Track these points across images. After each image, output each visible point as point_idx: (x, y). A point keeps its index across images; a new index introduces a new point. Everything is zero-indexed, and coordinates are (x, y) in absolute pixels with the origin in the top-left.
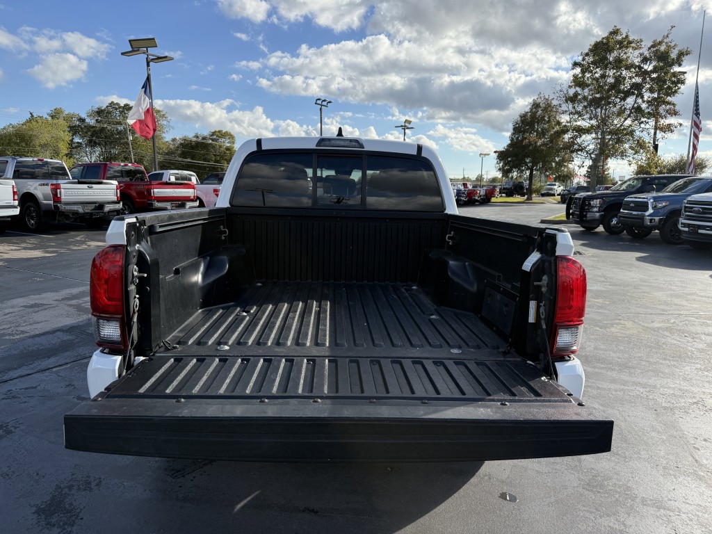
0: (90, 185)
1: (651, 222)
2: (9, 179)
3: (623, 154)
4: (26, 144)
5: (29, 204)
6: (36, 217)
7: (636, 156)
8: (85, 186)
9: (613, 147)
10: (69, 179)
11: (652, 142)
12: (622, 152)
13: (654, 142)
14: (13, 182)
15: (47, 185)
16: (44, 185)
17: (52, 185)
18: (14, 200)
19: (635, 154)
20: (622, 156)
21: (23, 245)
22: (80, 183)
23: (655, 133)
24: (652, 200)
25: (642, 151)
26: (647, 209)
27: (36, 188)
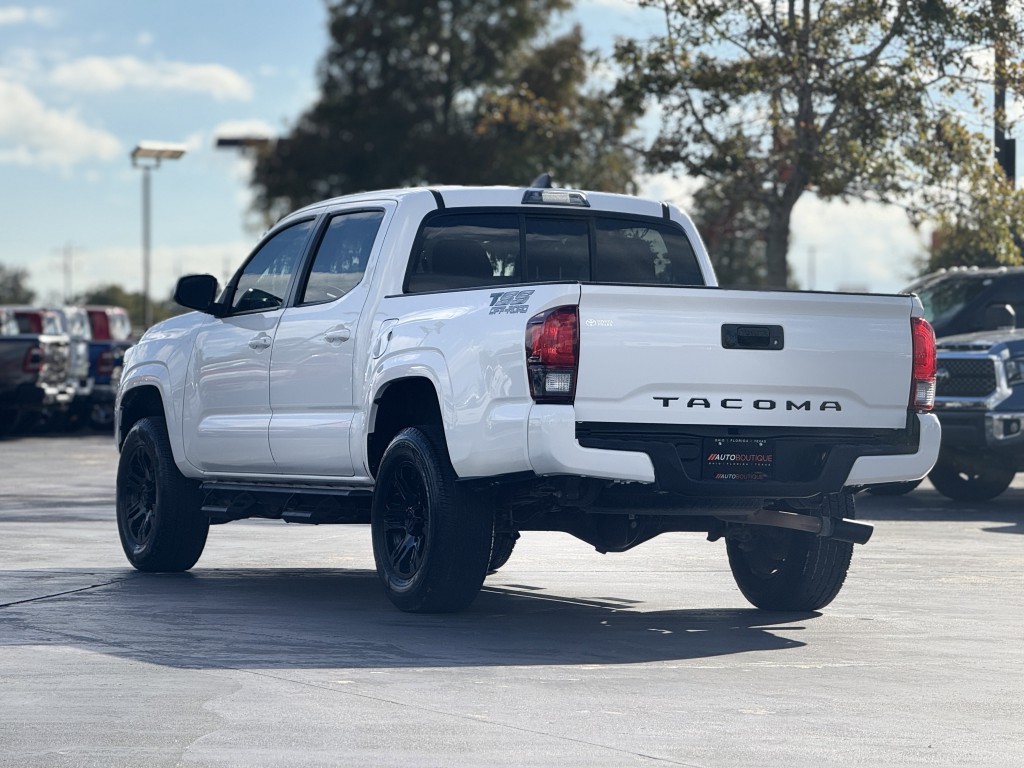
1: (1007, 431)
3: (884, 183)
7: (934, 190)
9: (846, 154)
11: (990, 134)
12: (879, 173)
13: (999, 136)
19: (930, 183)
20: (882, 189)
23: (1000, 101)
24: (1006, 353)
25: (955, 169)
26: (990, 388)
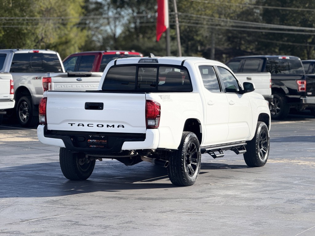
0: (79, 78)
2: (7, 73)
4: (22, 10)
5: (24, 98)
6: (28, 112)
8: (74, 79)
10: (62, 71)
14: (10, 76)
15: (40, 78)
16: (37, 78)
17: (44, 78)
18: (11, 93)
21: (16, 135)
22: (69, 76)
27: (29, 82)
